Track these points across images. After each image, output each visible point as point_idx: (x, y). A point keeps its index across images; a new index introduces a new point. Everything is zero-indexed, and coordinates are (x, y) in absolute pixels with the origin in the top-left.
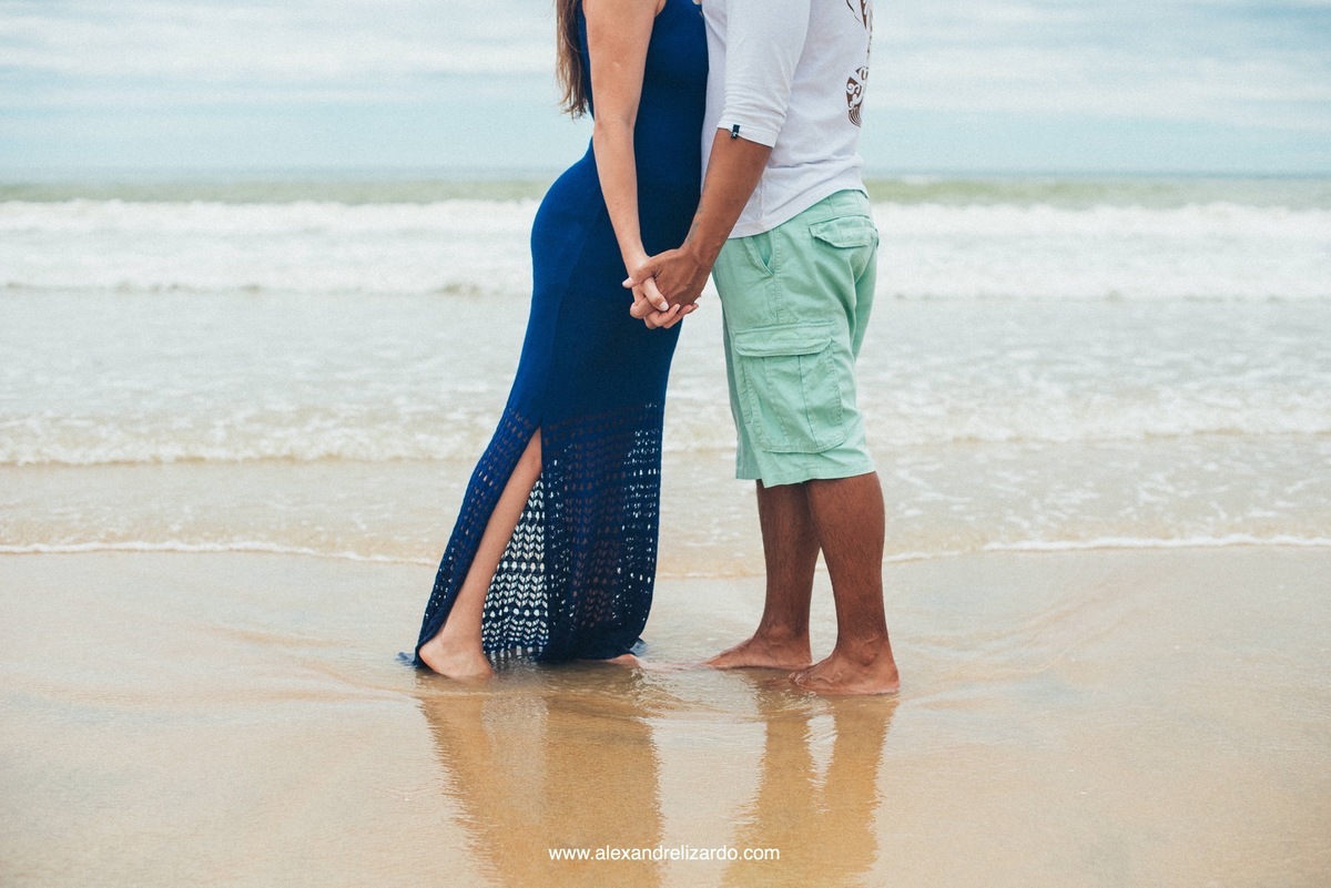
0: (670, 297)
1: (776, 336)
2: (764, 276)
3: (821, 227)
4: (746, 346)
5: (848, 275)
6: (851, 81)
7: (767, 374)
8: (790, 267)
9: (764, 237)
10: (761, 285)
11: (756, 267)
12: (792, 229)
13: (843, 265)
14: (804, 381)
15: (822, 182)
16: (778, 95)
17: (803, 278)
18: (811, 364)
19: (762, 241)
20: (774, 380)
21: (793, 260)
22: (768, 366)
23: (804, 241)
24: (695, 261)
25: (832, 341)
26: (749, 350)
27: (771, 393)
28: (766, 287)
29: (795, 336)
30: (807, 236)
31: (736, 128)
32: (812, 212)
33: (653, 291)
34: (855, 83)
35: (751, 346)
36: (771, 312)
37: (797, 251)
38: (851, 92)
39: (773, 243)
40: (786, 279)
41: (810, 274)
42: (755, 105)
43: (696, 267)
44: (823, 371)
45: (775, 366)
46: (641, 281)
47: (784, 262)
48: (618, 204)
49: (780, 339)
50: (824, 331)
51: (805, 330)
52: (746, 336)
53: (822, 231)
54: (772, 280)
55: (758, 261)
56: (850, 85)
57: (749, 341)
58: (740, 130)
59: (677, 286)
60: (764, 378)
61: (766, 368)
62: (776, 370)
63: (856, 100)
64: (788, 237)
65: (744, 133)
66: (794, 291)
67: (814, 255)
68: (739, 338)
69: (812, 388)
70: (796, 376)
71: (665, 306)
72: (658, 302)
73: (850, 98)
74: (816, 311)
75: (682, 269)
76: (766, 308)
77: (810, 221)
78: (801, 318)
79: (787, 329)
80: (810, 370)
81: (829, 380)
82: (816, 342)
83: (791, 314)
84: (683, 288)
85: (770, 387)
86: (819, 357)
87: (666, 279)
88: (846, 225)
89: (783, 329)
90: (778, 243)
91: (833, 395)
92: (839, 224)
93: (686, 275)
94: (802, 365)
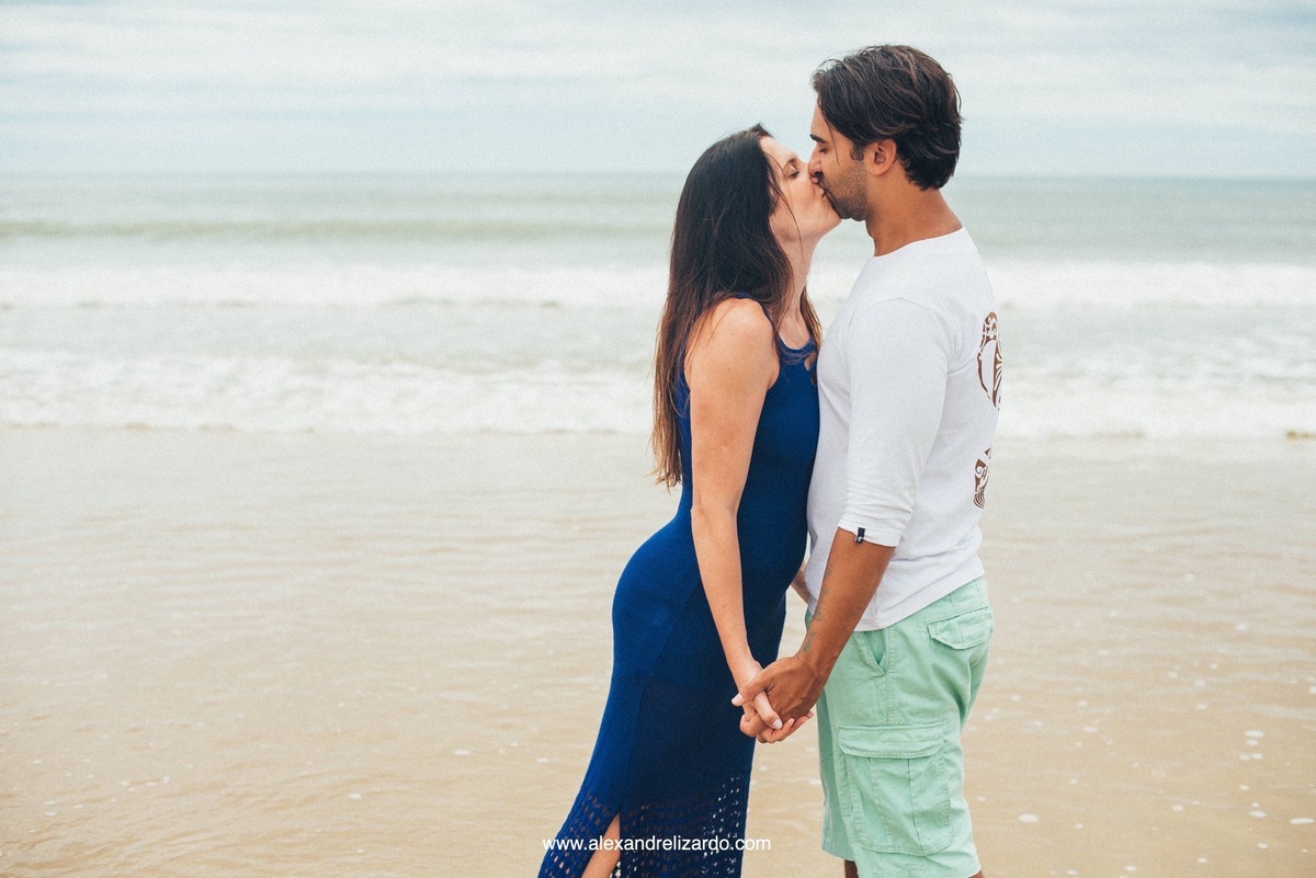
0: (783, 713)
1: (886, 736)
2: (875, 674)
3: (941, 626)
4: (850, 743)
5: (965, 673)
6: (980, 464)
7: (874, 775)
8: (905, 667)
9: (879, 633)
10: (872, 683)
11: (867, 665)
12: (909, 629)
13: (961, 665)
14: (912, 784)
15: (943, 578)
16: (906, 494)
17: (916, 678)
18: (921, 767)
19: (876, 638)
20: (879, 781)
21: (908, 660)
22: (873, 767)
23: (920, 641)
24: (812, 674)
25: (945, 741)
26: (854, 748)
27: (876, 794)
28: (877, 686)
29: (904, 738)
30: (926, 636)
31: (861, 532)
32: (931, 610)
33: (765, 708)
34: (983, 465)
35: (856, 744)
36: (880, 712)
37: (913, 651)
38: (979, 476)
39: (887, 641)
40: (899, 679)
41: (926, 677)
42: (882, 506)
43: (812, 680)
44: (933, 774)
45: (880, 767)
46: (752, 697)
47: (899, 661)
48: (724, 606)
49: (890, 741)
50: (935, 732)
51: (918, 732)
52: (852, 733)
53: (942, 631)
54: (884, 679)
55: (870, 659)
56: (979, 468)
57: (856, 738)
58: (866, 533)
59: (792, 701)
60: (869, 778)
61: (872, 768)
62: (883, 771)
63: (982, 483)
64: (903, 635)
65: (869, 536)
66: (908, 692)
67: (931, 658)
68: (842, 732)
69: (921, 791)
70: (905, 778)
71: (778, 723)
72: (772, 720)
73: (978, 480)
74: (930, 713)
75: (796, 683)
76: (875, 707)
77: (929, 620)
78: (913, 719)
79: (897, 730)
80: (920, 773)
81: (939, 783)
82: (928, 744)
83: (903, 715)
84: (797, 702)
85: (875, 788)
86: (930, 760)
87: (781, 694)
88: (966, 622)
89: (892, 730)
90: (892, 642)
91: (942, 797)
92: (960, 623)
93: (801, 689)
94: (911, 768)
